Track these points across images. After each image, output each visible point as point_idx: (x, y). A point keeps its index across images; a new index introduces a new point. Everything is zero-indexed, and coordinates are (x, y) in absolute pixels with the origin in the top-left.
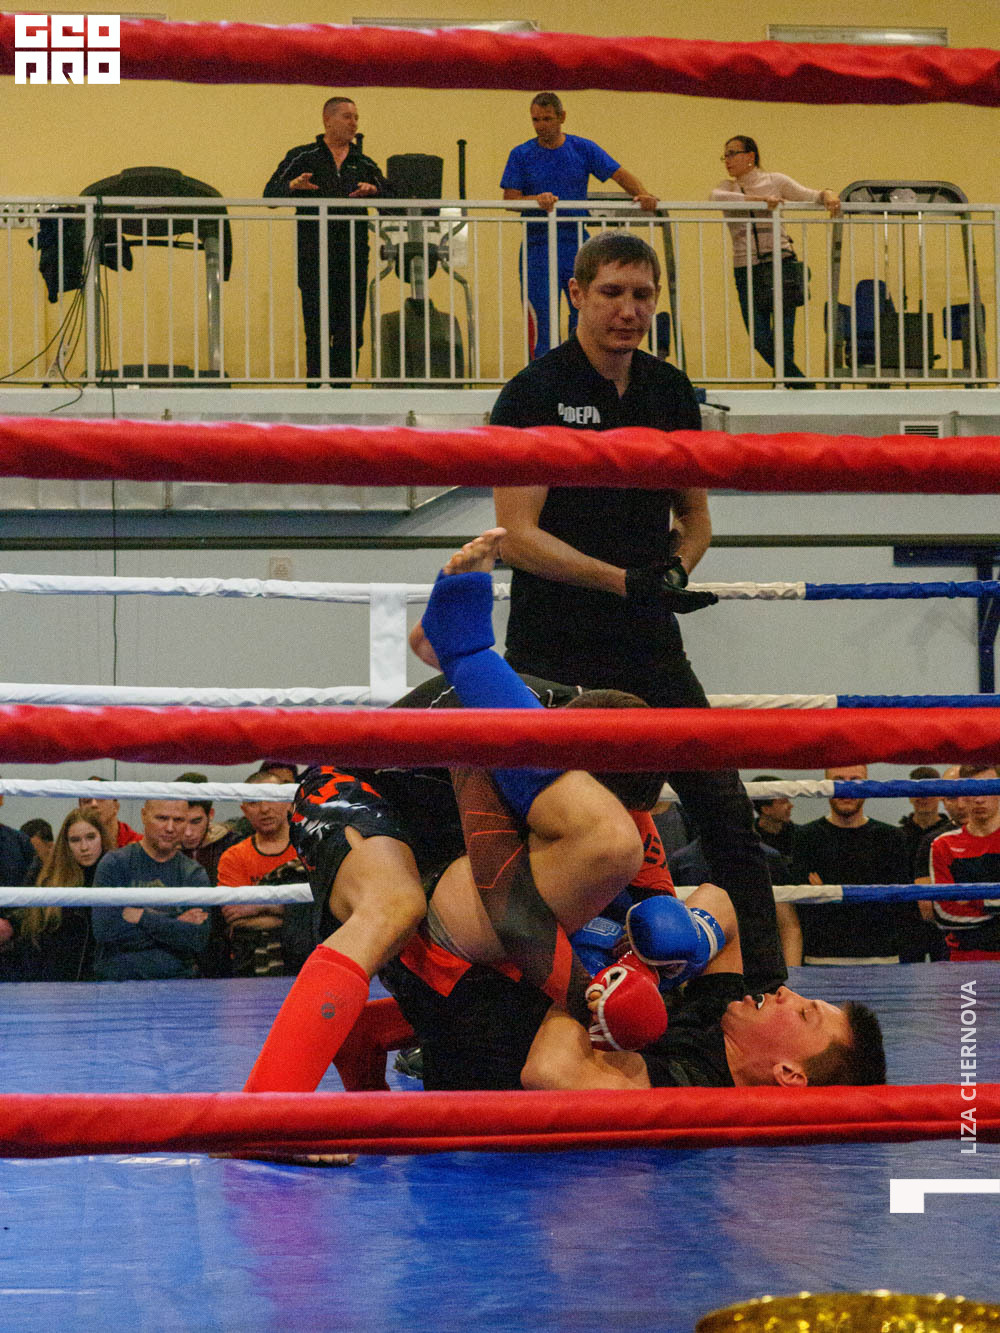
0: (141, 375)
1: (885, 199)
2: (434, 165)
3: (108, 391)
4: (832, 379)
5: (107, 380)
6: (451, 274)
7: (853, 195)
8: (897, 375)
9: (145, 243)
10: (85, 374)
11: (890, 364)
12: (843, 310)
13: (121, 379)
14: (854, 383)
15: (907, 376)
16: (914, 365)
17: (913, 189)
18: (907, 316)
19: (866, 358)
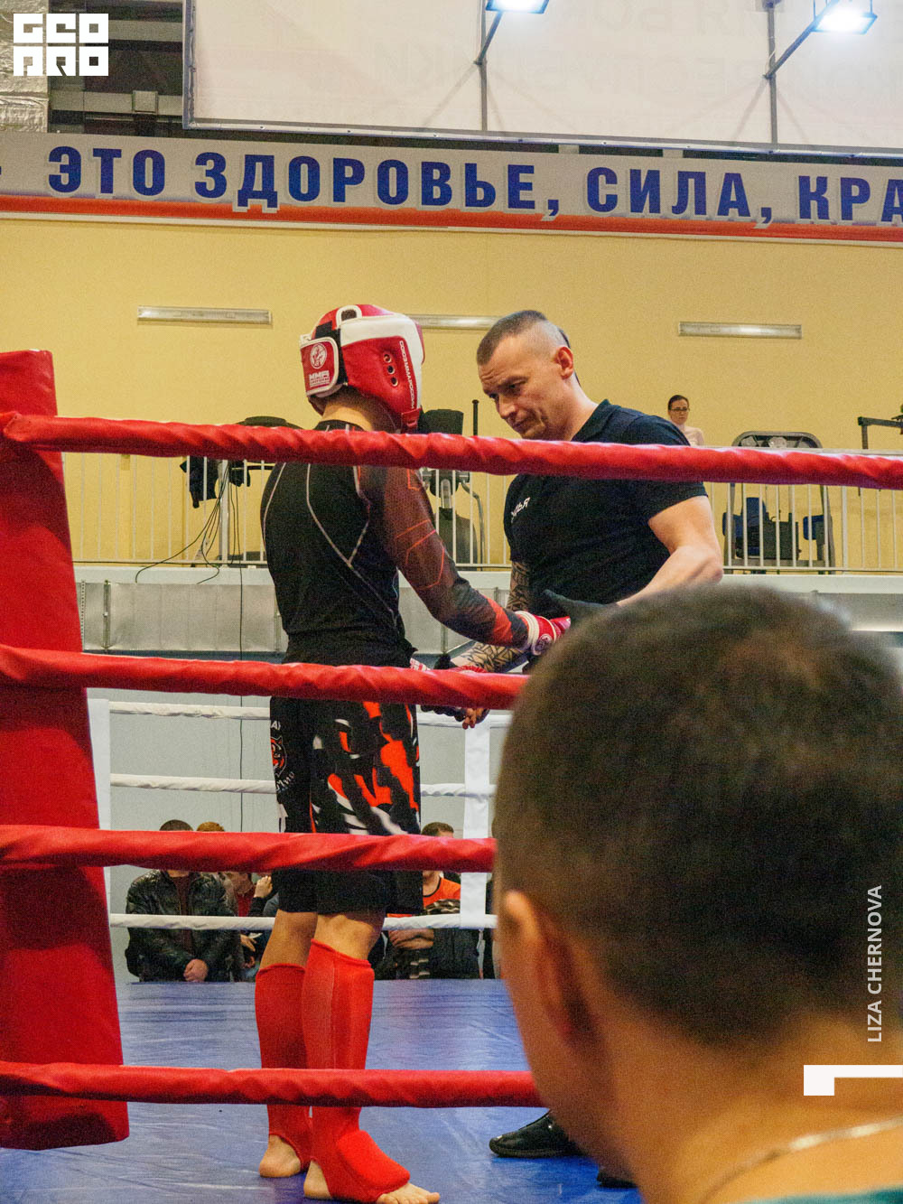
0: (259, 559)
1: (766, 445)
2: (459, 416)
3: (237, 570)
4: (730, 567)
5: (235, 562)
6: (471, 492)
7: (744, 441)
8: (775, 565)
9: (263, 468)
10: (220, 557)
11: (770, 557)
12: (738, 520)
13: (244, 561)
14: (744, 570)
15: (781, 565)
16: (787, 557)
17: (784, 437)
18: (781, 523)
19: (754, 551)
